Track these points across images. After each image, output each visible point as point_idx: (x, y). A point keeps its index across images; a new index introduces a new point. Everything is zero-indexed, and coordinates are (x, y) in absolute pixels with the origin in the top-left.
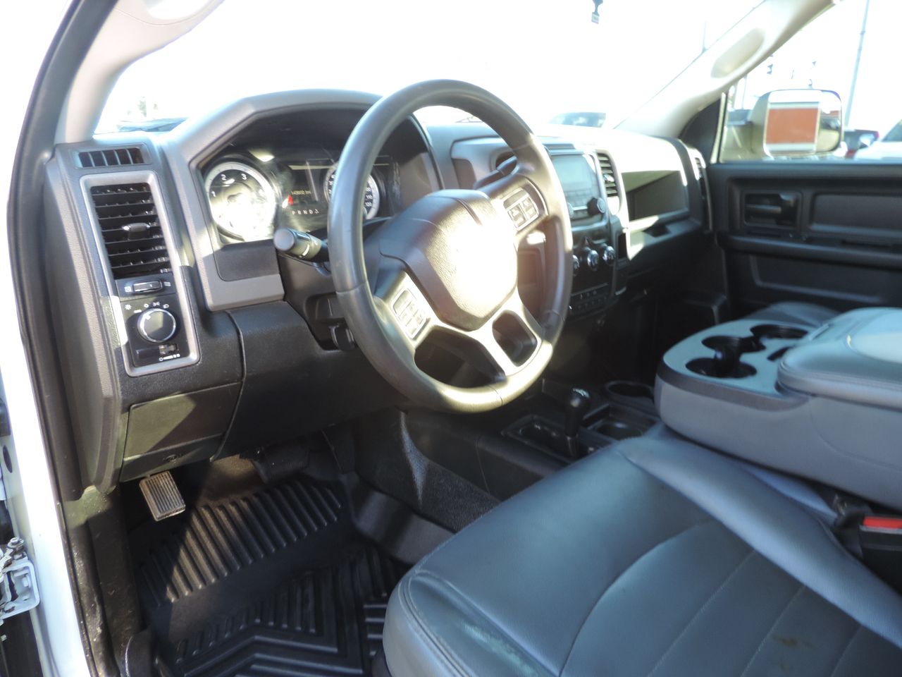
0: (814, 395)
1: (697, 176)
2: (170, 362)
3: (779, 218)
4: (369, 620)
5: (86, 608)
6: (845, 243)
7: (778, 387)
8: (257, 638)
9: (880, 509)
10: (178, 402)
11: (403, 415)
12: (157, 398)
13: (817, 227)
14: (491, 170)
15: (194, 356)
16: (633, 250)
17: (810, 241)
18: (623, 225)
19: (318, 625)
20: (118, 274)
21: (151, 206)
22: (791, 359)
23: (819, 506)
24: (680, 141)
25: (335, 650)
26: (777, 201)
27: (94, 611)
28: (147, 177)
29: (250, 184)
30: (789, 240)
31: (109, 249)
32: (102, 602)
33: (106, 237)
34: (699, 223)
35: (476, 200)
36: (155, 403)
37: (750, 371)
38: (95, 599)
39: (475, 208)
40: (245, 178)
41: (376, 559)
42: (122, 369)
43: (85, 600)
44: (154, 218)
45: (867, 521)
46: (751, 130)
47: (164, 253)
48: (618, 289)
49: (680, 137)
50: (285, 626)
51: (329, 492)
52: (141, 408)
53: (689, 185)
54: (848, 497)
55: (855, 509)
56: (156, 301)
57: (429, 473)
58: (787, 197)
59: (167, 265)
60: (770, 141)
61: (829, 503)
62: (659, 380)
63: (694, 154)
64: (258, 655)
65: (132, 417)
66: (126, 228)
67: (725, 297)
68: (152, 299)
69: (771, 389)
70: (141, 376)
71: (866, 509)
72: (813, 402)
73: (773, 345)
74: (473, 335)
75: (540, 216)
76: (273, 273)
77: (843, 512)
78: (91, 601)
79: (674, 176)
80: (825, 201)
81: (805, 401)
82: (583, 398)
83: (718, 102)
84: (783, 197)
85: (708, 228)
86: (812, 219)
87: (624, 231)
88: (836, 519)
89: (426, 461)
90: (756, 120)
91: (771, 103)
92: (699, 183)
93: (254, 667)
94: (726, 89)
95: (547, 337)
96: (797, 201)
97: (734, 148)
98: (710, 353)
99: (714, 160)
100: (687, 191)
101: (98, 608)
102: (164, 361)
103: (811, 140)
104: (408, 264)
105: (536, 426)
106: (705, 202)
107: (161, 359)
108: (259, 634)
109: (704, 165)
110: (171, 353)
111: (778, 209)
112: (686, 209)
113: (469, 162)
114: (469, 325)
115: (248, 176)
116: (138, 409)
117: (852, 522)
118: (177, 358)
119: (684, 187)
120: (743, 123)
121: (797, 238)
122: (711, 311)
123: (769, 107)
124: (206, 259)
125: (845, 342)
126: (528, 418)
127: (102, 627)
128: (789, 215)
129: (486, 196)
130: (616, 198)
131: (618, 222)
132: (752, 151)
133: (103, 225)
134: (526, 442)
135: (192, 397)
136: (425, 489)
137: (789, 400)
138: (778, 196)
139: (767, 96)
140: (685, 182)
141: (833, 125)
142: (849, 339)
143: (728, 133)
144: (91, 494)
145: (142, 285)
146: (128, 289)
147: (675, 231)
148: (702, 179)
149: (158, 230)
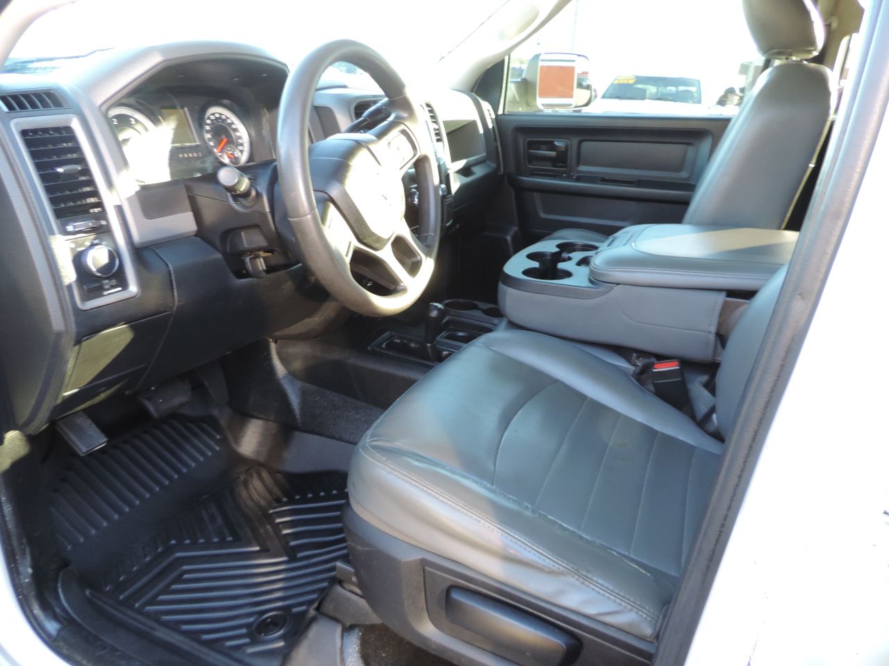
0: (618, 284)
1: (490, 126)
2: (112, 296)
3: (553, 161)
4: (278, 520)
5: (17, 551)
6: (604, 180)
7: (591, 281)
8: (178, 555)
9: (661, 358)
10: (121, 332)
11: (273, 346)
12: (103, 330)
13: (583, 168)
14: (352, 121)
15: (133, 288)
16: (455, 186)
17: (578, 179)
18: (448, 166)
19: (234, 533)
20: (59, 214)
21: (77, 149)
22: (598, 260)
23: (622, 364)
24: (474, 94)
25: (257, 548)
26: (552, 147)
27: (24, 554)
28: (70, 120)
29: (138, 127)
30: (564, 179)
31: (48, 190)
32: (31, 542)
33: (44, 178)
34: (494, 165)
35: (371, 142)
36: (103, 334)
37: (568, 274)
38: (24, 541)
39: (372, 147)
40: (133, 122)
41: (265, 475)
42: (74, 304)
43: (15, 543)
44: (82, 160)
45: (656, 366)
46: (526, 87)
47: (95, 193)
48: (448, 222)
49: (472, 91)
50: (202, 541)
51: (205, 426)
52: (91, 339)
53: (484, 133)
54: (642, 353)
55: (647, 361)
56: (95, 239)
57: (304, 394)
58: (559, 143)
59: (100, 204)
60: (542, 95)
61: (629, 360)
62: (501, 286)
63: (486, 106)
64: (186, 568)
65: (82, 351)
66: (60, 170)
67: (516, 229)
68: (92, 237)
69: (585, 283)
70: (91, 309)
71: (653, 360)
72: (617, 288)
73: (577, 256)
74: (378, 254)
75: (415, 155)
76: (186, 211)
77: (639, 364)
78: (21, 544)
79: (472, 124)
80: (588, 146)
81: (612, 288)
82: (439, 309)
83: (502, 62)
84: (556, 143)
85: (500, 171)
86: (578, 163)
87: (449, 172)
88: (635, 371)
89: (299, 384)
90: (529, 78)
91: (542, 60)
92: (492, 131)
93: (186, 576)
94: (509, 52)
95: (428, 254)
96: (567, 147)
97: (514, 101)
98: (536, 264)
99: (500, 112)
100: (483, 137)
101: (27, 550)
102: (109, 294)
103: (571, 96)
104: (332, 196)
105: (396, 340)
106: (497, 147)
107: (105, 293)
108: (180, 552)
109: (494, 116)
110: (113, 287)
111: (553, 154)
112: (484, 154)
113: (331, 110)
114: (376, 245)
115: (137, 121)
116: (88, 341)
117: (646, 369)
118: (119, 291)
119: (481, 134)
120: (519, 80)
121: (569, 178)
122: (506, 240)
123: (541, 64)
124: (129, 199)
125: (631, 246)
126: (387, 334)
127: (33, 567)
128: (561, 159)
129: (374, 138)
130: (440, 143)
131: (444, 163)
132: (528, 104)
133: (39, 167)
134: (391, 353)
135: (133, 328)
136: (302, 408)
137: (601, 289)
138: (552, 143)
139: (537, 57)
140: (481, 131)
141: (585, 84)
142: (633, 244)
143: (510, 89)
144: (12, 439)
145: (81, 225)
146: (70, 228)
147: (479, 172)
148: (493, 127)
149: (86, 171)
